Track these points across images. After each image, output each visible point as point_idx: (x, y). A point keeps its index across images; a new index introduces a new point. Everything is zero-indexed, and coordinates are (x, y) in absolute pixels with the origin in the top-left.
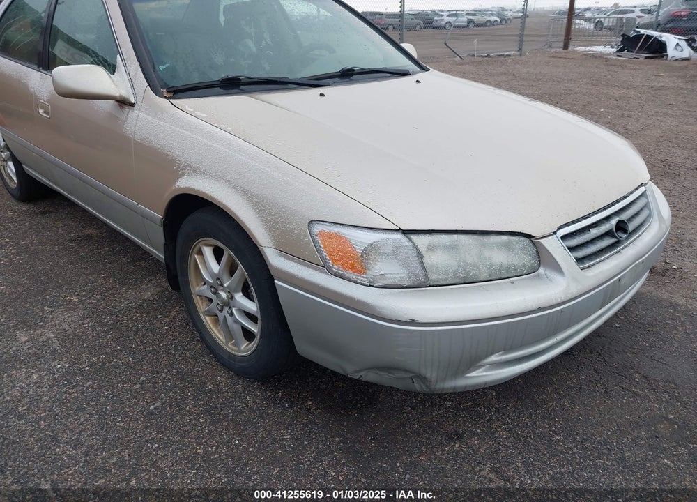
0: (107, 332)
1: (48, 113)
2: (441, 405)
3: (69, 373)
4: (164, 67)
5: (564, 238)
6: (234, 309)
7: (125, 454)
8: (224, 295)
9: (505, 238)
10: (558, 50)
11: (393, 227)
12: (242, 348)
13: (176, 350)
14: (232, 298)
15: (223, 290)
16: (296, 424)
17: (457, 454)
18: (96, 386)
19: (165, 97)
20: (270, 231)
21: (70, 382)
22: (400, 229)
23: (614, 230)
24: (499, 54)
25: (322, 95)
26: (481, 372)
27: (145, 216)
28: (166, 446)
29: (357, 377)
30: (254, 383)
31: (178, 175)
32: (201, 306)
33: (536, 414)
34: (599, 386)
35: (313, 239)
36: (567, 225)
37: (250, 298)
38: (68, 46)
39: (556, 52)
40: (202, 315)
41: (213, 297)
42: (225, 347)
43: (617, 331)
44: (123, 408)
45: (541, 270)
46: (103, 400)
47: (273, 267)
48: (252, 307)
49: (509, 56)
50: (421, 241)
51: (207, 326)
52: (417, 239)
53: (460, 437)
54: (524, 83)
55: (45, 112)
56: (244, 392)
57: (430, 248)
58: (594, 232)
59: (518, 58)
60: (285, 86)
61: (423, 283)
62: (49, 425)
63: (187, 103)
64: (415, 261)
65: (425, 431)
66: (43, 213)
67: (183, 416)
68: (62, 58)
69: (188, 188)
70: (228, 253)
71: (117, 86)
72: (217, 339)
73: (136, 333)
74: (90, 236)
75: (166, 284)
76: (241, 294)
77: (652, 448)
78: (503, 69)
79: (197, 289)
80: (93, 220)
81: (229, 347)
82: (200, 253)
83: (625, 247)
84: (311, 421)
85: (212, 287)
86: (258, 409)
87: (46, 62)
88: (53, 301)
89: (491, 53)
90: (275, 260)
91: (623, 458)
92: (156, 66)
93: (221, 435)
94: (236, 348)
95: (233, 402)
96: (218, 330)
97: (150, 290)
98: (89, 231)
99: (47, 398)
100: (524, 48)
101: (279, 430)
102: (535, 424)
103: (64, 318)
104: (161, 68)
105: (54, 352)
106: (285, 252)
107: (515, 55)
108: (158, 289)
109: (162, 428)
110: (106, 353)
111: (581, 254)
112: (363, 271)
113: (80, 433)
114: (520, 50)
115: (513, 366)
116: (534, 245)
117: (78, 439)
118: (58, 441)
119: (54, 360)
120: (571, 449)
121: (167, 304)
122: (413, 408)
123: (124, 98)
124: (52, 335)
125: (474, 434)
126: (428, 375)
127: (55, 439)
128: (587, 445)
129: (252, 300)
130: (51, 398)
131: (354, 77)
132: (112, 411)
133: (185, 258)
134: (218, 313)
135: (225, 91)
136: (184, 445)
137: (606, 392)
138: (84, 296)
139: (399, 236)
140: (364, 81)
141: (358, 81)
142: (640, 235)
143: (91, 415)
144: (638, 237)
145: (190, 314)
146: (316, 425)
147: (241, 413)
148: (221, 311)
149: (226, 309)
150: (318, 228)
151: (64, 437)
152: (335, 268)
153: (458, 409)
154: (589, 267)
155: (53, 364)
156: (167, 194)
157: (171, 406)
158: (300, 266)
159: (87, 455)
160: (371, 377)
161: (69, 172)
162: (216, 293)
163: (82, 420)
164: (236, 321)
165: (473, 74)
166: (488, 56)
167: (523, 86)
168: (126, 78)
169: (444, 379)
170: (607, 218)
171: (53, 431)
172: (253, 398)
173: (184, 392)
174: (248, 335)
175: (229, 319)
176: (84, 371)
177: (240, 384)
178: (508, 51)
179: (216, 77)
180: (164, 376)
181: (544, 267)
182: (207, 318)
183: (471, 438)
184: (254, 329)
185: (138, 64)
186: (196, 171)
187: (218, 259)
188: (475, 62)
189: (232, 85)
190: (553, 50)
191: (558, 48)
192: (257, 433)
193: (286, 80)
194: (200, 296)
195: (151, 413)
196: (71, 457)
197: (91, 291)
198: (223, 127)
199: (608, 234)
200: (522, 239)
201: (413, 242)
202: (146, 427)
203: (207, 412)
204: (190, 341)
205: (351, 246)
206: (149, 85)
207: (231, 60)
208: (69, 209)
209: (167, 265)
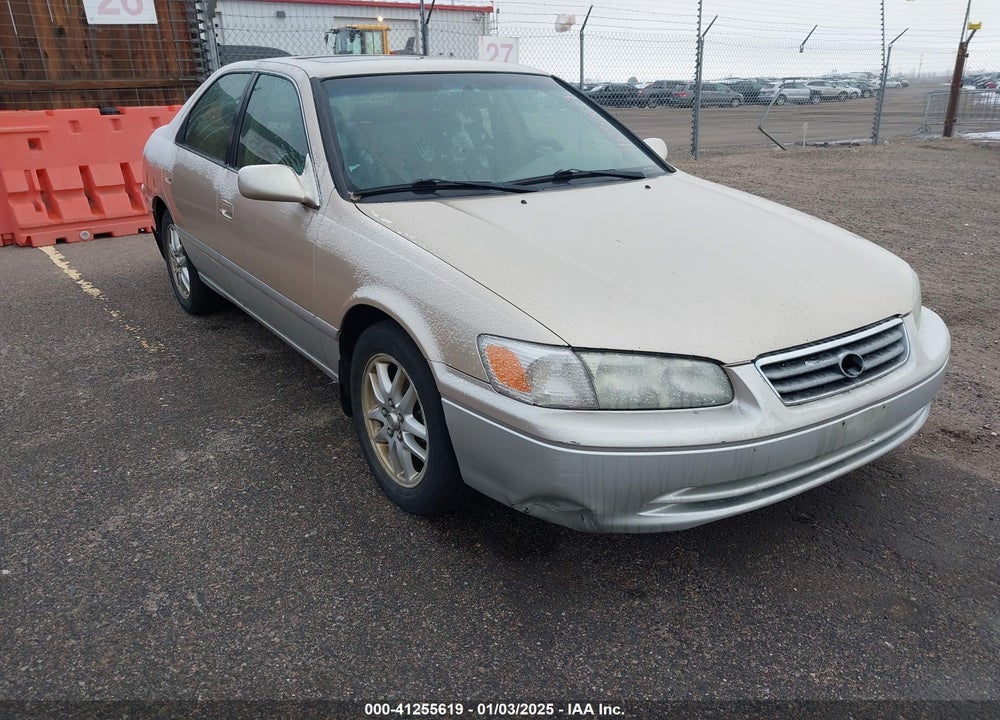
0: (270, 458)
1: (230, 214)
2: (629, 561)
3: (225, 496)
4: (354, 168)
5: (765, 368)
6: (404, 433)
7: (273, 577)
8: (394, 417)
9: (688, 364)
10: (935, 136)
11: (562, 343)
12: (411, 479)
13: (342, 480)
14: (402, 420)
15: (394, 412)
16: (459, 564)
17: (634, 611)
18: (251, 510)
19: (352, 201)
20: (441, 345)
21: (225, 504)
22: (569, 346)
23: (840, 365)
24: (844, 142)
25: (523, 202)
26: (659, 512)
27: (322, 330)
28: (316, 573)
29: (521, 508)
30: (422, 519)
31: (356, 285)
32: (373, 432)
33: (741, 581)
34: (833, 558)
35: (481, 353)
36: (772, 353)
37: (420, 420)
38: (260, 137)
39: (931, 140)
40: (372, 442)
41: (384, 420)
42: (394, 478)
43: (880, 501)
44: (277, 533)
45: (735, 402)
46: (257, 524)
47: (440, 382)
48: (421, 430)
49: (858, 145)
50: (593, 360)
51: (377, 454)
52: (587, 358)
53: (642, 595)
54: (865, 185)
55: (226, 213)
56: (408, 527)
57: (602, 369)
58: (810, 365)
59: (870, 148)
60: (487, 191)
61: (594, 406)
62: (201, 542)
63: (373, 208)
64: (584, 380)
65: (603, 586)
66: (215, 328)
67: (339, 546)
68: (253, 151)
69: (365, 299)
70: (401, 370)
71: (302, 187)
72: (386, 470)
73: (301, 461)
74: (263, 357)
75: (341, 411)
76: (412, 416)
77: (874, 628)
78: (840, 165)
79: (369, 411)
80: (271, 338)
81: (398, 478)
82: (374, 371)
83: (857, 387)
84: (476, 563)
85: (384, 408)
86: (420, 546)
87: (234, 157)
88: (216, 423)
89: (832, 140)
90: (444, 376)
91: (833, 635)
92: (346, 166)
93: (376, 568)
94: (404, 480)
95: (394, 537)
96: (389, 460)
97: (323, 418)
98: (263, 351)
99: (201, 517)
100: (881, 134)
101: (438, 569)
102: (737, 591)
103: (224, 440)
104: (351, 168)
105: (212, 474)
106: (454, 368)
107: (866, 144)
108: (332, 418)
109: (315, 556)
110: (266, 479)
111: (787, 388)
112: (526, 389)
113: (231, 552)
114: (875, 136)
115: (699, 511)
116: (725, 372)
117: (228, 558)
118: (209, 558)
119: (211, 481)
120: (772, 619)
121: (340, 433)
122: (595, 562)
123: (309, 200)
124: (212, 457)
125: (658, 592)
126: (593, 507)
127: (205, 556)
128: (792, 616)
129: (421, 422)
130: (204, 518)
131: (572, 181)
132: (265, 535)
133: (359, 376)
134: (388, 438)
135: (418, 196)
136: (334, 573)
137: (839, 566)
138: (249, 419)
139: (568, 353)
140: (583, 185)
141: (575, 186)
142: (885, 375)
143: (243, 537)
144: (881, 377)
145: (361, 444)
146: (481, 567)
147: (402, 548)
148: (392, 436)
149: (396, 434)
150: (486, 342)
151: (215, 554)
152: (501, 384)
153: (648, 568)
154: (799, 404)
155: (210, 485)
156: (345, 305)
157: (327, 535)
158: (466, 383)
159: (235, 573)
160: (537, 510)
161: (247, 281)
162: (387, 416)
163: (234, 540)
164: (406, 448)
165: (793, 171)
166: (825, 145)
167: (862, 187)
168: (314, 179)
169: (613, 515)
170: (834, 351)
171: (204, 549)
172: (417, 534)
173: (344, 523)
174: (417, 463)
175: (399, 444)
176: (241, 495)
177: (406, 519)
178: (859, 138)
179: (409, 179)
180: (325, 506)
181: (739, 399)
182: (378, 445)
183: (655, 597)
184: (423, 456)
185: (327, 164)
186: (374, 281)
187: (392, 377)
188: (801, 154)
189: (426, 189)
190: (927, 137)
191: (937, 133)
192: (414, 569)
193: (487, 185)
194: (372, 420)
195: (305, 541)
196: (219, 573)
197: (258, 415)
198: (406, 235)
199: (832, 369)
200: (709, 365)
201: (581, 360)
202: (298, 553)
203: (364, 544)
204: (359, 473)
205: (516, 361)
206: (336, 187)
207: (442, 156)
208: (243, 325)
209: (341, 385)
